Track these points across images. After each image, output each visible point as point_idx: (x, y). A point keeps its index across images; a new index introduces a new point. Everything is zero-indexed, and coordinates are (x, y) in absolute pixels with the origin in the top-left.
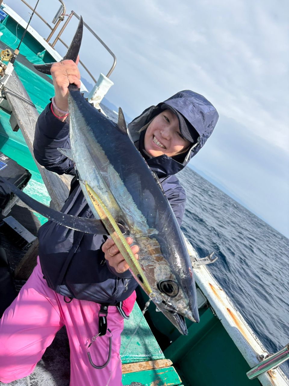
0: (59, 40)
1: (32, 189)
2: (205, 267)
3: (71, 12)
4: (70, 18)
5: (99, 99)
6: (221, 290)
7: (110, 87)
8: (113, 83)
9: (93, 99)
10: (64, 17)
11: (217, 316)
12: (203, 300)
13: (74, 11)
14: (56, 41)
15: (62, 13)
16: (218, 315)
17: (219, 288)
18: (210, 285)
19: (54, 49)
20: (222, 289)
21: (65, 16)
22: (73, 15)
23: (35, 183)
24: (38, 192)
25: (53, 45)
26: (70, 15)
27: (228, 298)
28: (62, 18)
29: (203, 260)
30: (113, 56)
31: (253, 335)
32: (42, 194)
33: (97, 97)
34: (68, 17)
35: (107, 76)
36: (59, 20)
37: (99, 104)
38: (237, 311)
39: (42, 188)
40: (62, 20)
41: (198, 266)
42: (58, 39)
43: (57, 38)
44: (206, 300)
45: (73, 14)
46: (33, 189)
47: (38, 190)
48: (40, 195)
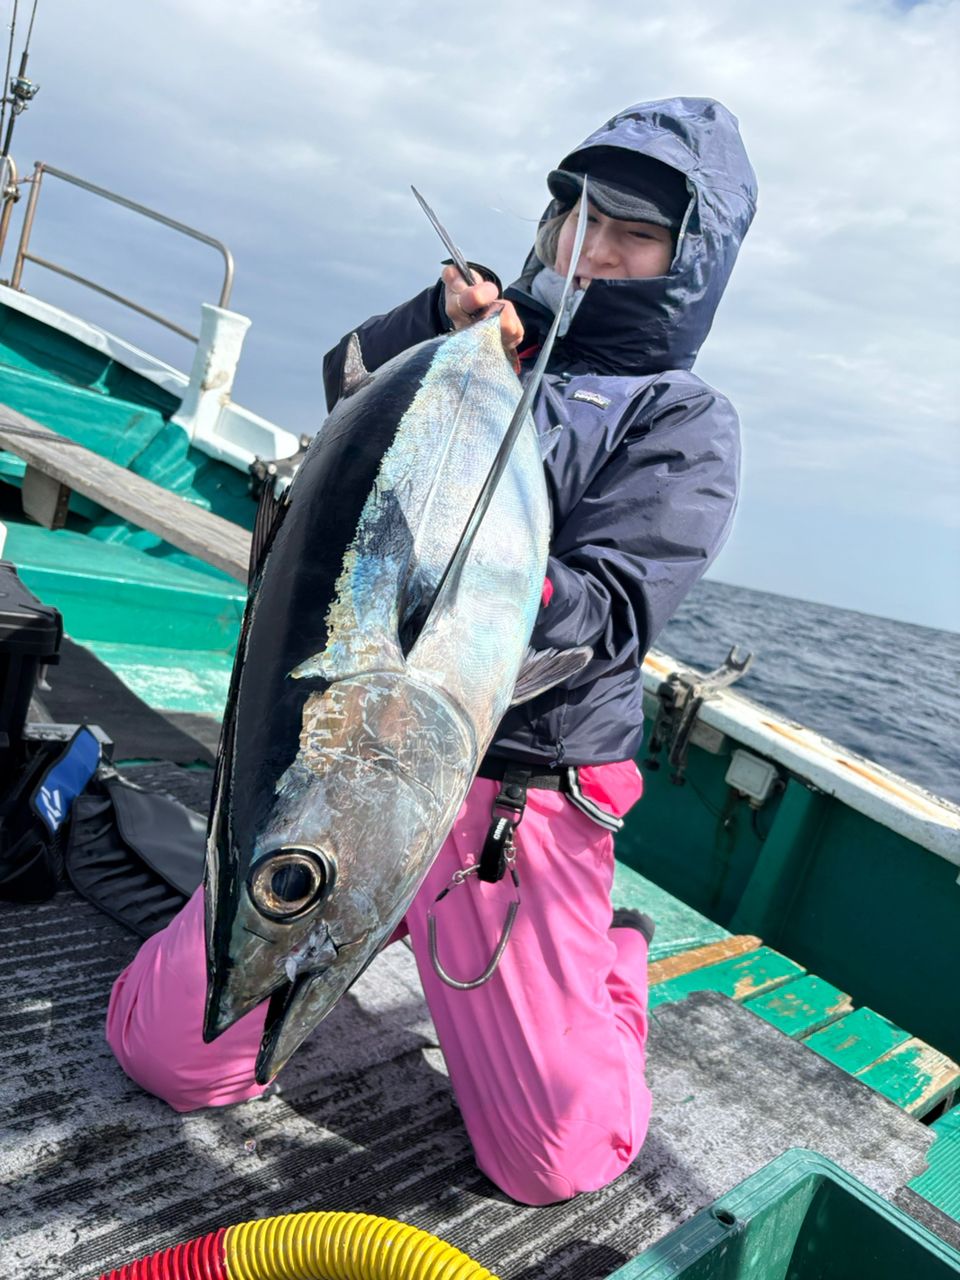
0: (26, 261)
1: (154, 688)
2: (730, 691)
3: (34, 169)
4: (37, 185)
5: (226, 380)
6: (800, 729)
7: (243, 333)
8: (247, 322)
9: (207, 386)
10: (17, 190)
11: (820, 790)
12: (765, 772)
13: (40, 161)
14: (20, 264)
15: (8, 178)
16: (822, 783)
17: (793, 726)
18: (767, 724)
19: (21, 291)
20: (799, 726)
21: (18, 186)
22: (45, 174)
23: (152, 671)
24: (174, 691)
25: (16, 282)
26: (35, 175)
27: (826, 740)
28: (15, 194)
29: (718, 675)
30: (214, 246)
31: (929, 797)
32: (185, 692)
33: (218, 377)
34: (29, 185)
35: (220, 305)
36: (7, 203)
37: (228, 394)
38: (862, 760)
39: (177, 680)
40: (16, 199)
41: (713, 694)
42: (24, 257)
43: (20, 258)
44: (772, 772)
45: (43, 171)
46: (156, 686)
47: (171, 686)
48: (184, 696)
